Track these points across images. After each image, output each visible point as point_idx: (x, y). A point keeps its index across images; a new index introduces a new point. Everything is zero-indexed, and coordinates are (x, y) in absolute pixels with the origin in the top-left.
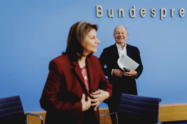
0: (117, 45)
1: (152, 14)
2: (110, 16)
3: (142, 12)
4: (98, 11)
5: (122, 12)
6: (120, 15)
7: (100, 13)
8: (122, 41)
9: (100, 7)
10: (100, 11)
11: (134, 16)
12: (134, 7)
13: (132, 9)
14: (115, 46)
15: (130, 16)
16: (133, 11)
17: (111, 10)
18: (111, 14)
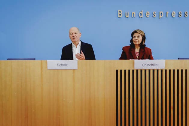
0: (73, 44)
1: (153, 15)
2: (127, 17)
3: (147, 14)
4: (119, 13)
5: (134, 14)
6: (133, 16)
7: (120, 15)
8: (76, 40)
9: (121, 11)
10: (120, 13)
11: (142, 16)
12: (142, 11)
13: (141, 12)
14: (71, 44)
15: (139, 17)
16: (141, 13)
17: (127, 13)
18: (127, 15)
